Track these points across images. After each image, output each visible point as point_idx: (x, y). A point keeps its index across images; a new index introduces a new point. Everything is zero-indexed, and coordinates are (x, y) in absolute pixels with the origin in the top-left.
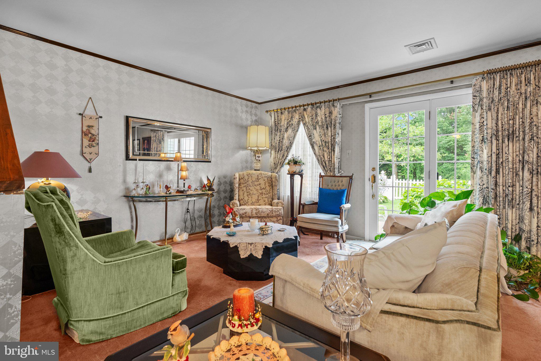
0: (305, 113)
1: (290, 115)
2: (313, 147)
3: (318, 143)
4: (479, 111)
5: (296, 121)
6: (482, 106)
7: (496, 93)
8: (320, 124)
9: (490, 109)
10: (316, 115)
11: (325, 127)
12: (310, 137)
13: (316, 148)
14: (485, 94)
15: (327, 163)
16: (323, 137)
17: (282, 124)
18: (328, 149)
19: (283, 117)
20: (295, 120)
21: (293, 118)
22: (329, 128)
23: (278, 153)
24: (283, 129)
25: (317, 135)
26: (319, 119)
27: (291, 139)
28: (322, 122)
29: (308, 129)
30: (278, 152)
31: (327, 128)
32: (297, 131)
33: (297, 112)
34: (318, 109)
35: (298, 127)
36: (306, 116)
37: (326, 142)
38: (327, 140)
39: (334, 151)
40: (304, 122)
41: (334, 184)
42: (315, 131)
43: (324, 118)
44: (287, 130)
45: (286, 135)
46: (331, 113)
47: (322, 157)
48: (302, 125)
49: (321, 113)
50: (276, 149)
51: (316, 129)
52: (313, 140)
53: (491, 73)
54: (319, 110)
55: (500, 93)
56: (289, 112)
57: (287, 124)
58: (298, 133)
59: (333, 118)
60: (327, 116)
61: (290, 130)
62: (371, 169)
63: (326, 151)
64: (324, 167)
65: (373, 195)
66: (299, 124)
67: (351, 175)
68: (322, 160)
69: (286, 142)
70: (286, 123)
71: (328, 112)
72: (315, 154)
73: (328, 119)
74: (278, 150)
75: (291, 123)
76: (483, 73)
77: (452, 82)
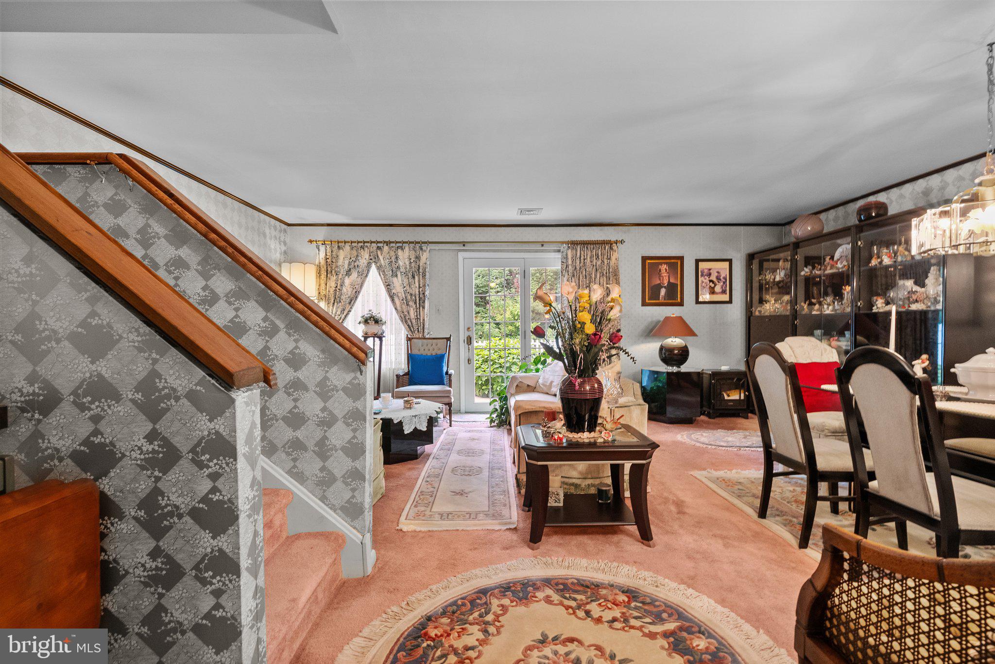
0: (379, 253)
1: (355, 253)
2: (393, 300)
3: (400, 295)
4: (566, 276)
5: (366, 262)
6: (568, 272)
7: (578, 262)
8: (402, 270)
9: (574, 276)
10: (397, 258)
11: (410, 276)
12: (388, 286)
13: (396, 300)
14: (570, 262)
15: (414, 321)
16: (408, 287)
17: (340, 262)
18: (415, 303)
19: (342, 254)
20: (363, 261)
21: (360, 258)
22: (416, 278)
23: (333, 306)
24: (343, 271)
25: (398, 283)
26: (401, 263)
27: (357, 287)
28: (406, 268)
29: (385, 275)
30: (334, 304)
31: (413, 277)
32: (366, 276)
33: (366, 249)
34: (399, 250)
35: (368, 271)
36: (381, 258)
37: (411, 295)
38: (413, 293)
39: (424, 308)
40: (378, 264)
41: (427, 348)
42: (395, 279)
43: (407, 263)
44: (348, 273)
45: (347, 281)
46: (418, 258)
47: (406, 313)
48: (373, 268)
49: (405, 257)
50: (329, 299)
51: (396, 276)
52: (393, 291)
53: (574, 244)
54: (400, 252)
55: (580, 263)
56: (352, 248)
57: (349, 264)
58: (368, 279)
59: (421, 265)
60: (412, 261)
61: (354, 275)
62: (466, 329)
63: (412, 307)
64: (409, 327)
65: (469, 360)
66: (369, 266)
67: (449, 336)
68: (407, 318)
69: (347, 290)
70: (347, 262)
71: (414, 256)
72: (396, 309)
73: (413, 265)
74: (332, 301)
75: (356, 264)
76: (567, 243)
77: (542, 245)
